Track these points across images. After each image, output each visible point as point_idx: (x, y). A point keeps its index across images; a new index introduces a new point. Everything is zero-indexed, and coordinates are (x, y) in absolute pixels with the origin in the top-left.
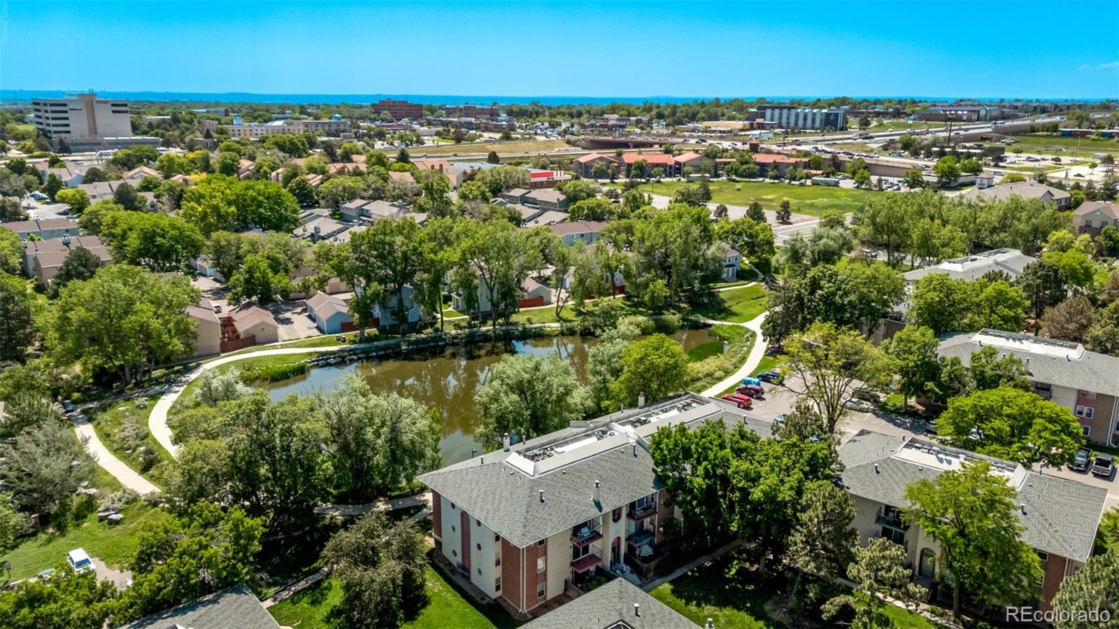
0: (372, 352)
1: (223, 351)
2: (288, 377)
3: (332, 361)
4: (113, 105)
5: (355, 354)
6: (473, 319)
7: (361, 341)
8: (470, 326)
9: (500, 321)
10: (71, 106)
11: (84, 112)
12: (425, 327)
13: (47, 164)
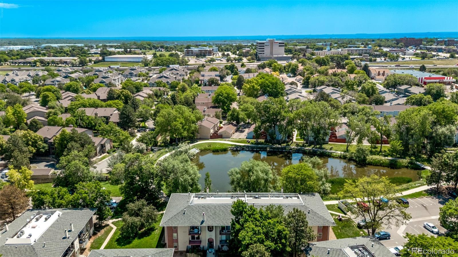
0: (255, 148)
1: (211, 139)
2: (218, 152)
3: (239, 149)
4: (279, 43)
5: (248, 148)
6: (306, 143)
7: (255, 144)
8: (303, 146)
9: (318, 146)
10: (265, 44)
11: (269, 46)
12: (284, 142)
13: (240, 66)
